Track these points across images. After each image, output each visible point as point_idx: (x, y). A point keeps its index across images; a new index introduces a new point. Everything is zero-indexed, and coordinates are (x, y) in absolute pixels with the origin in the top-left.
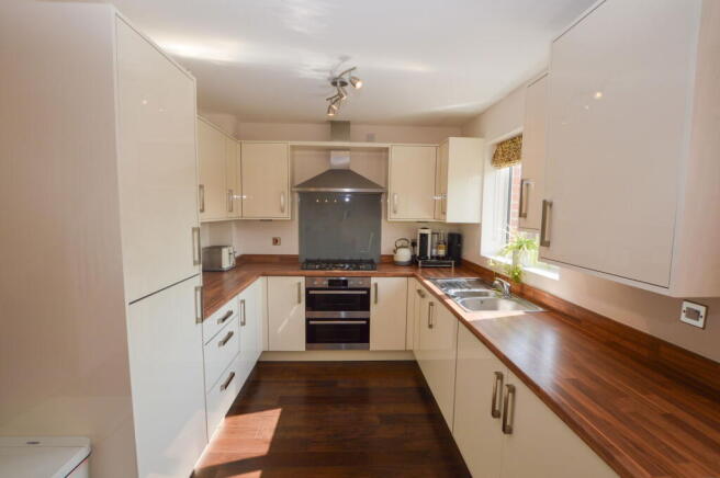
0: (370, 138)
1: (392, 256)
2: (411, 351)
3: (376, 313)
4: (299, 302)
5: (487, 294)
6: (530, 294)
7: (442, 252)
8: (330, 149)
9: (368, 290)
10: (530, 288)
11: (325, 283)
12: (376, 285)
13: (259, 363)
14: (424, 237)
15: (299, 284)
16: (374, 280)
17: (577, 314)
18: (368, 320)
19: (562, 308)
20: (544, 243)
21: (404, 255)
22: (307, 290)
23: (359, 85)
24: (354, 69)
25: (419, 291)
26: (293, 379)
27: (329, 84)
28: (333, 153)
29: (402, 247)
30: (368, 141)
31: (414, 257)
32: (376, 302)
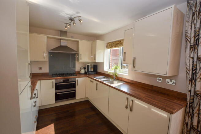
0: (72, 37)
1: (79, 72)
2: (87, 98)
3: (77, 88)
4: (53, 88)
5: (109, 80)
6: (120, 79)
7: (92, 70)
8: (60, 39)
9: (75, 82)
10: (120, 78)
11: (62, 81)
12: (77, 80)
13: (39, 110)
14: (88, 66)
15: (53, 82)
16: (77, 79)
17: (133, 82)
18: (75, 90)
19: (130, 82)
20: (134, 67)
21: (83, 71)
22: (56, 84)
23: (82, 21)
24: (81, 16)
25: (91, 81)
26: (53, 113)
27: (69, 19)
28: (61, 40)
29: (82, 69)
30: (71, 38)
31: (85, 71)
32: (77, 85)
